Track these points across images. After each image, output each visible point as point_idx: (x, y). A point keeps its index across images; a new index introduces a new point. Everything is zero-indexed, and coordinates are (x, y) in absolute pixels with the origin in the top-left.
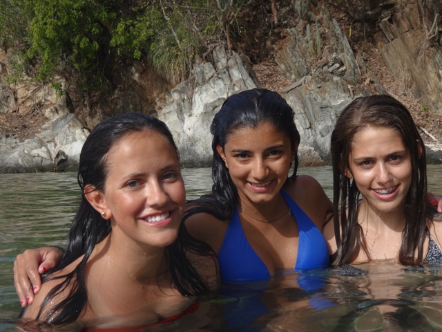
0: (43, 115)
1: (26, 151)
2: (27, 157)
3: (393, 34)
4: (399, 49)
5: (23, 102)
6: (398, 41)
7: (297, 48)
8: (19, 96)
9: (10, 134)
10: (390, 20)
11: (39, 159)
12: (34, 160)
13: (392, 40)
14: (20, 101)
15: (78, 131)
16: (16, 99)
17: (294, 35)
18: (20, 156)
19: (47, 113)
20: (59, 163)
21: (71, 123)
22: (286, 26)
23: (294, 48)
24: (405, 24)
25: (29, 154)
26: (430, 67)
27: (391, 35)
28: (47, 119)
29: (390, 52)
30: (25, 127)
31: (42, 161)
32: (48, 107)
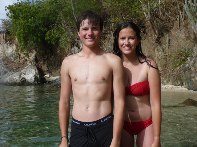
0: (26, 64)
1: (12, 77)
2: (11, 79)
3: (144, 37)
4: (146, 43)
5: (22, 59)
6: (146, 40)
7: (110, 42)
8: (21, 57)
9: (12, 70)
10: (144, 32)
11: (16, 80)
12: (14, 80)
13: (144, 40)
14: (21, 58)
15: (34, 70)
16: (20, 58)
17: (109, 37)
18: (9, 79)
19: (28, 63)
20: (22, 82)
21: (32, 67)
22: (107, 34)
23: (108, 42)
24: (149, 34)
25: (12, 78)
26: (156, 51)
27: (144, 38)
28: (27, 65)
29: (143, 44)
30: (19, 68)
31: (17, 81)
32: (29, 60)
